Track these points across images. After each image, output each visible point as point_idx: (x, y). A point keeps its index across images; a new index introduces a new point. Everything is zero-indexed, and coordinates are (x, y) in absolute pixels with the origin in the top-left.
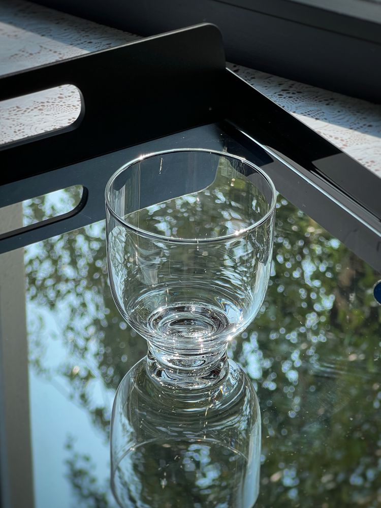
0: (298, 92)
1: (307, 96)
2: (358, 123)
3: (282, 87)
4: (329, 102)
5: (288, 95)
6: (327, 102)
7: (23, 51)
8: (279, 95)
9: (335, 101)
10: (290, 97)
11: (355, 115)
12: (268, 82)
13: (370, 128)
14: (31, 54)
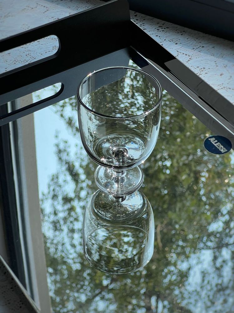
0: (167, 28)
1: (171, 30)
2: (197, 45)
3: (159, 25)
4: (182, 33)
5: (162, 30)
6: (181, 33)
7: (28, 7)
8: (157, 30)
9: (186, 33)
10: (163, 31)
11: (195, 40)
12: (152, 22)
13: (203, 48)
14: (32, 8)
